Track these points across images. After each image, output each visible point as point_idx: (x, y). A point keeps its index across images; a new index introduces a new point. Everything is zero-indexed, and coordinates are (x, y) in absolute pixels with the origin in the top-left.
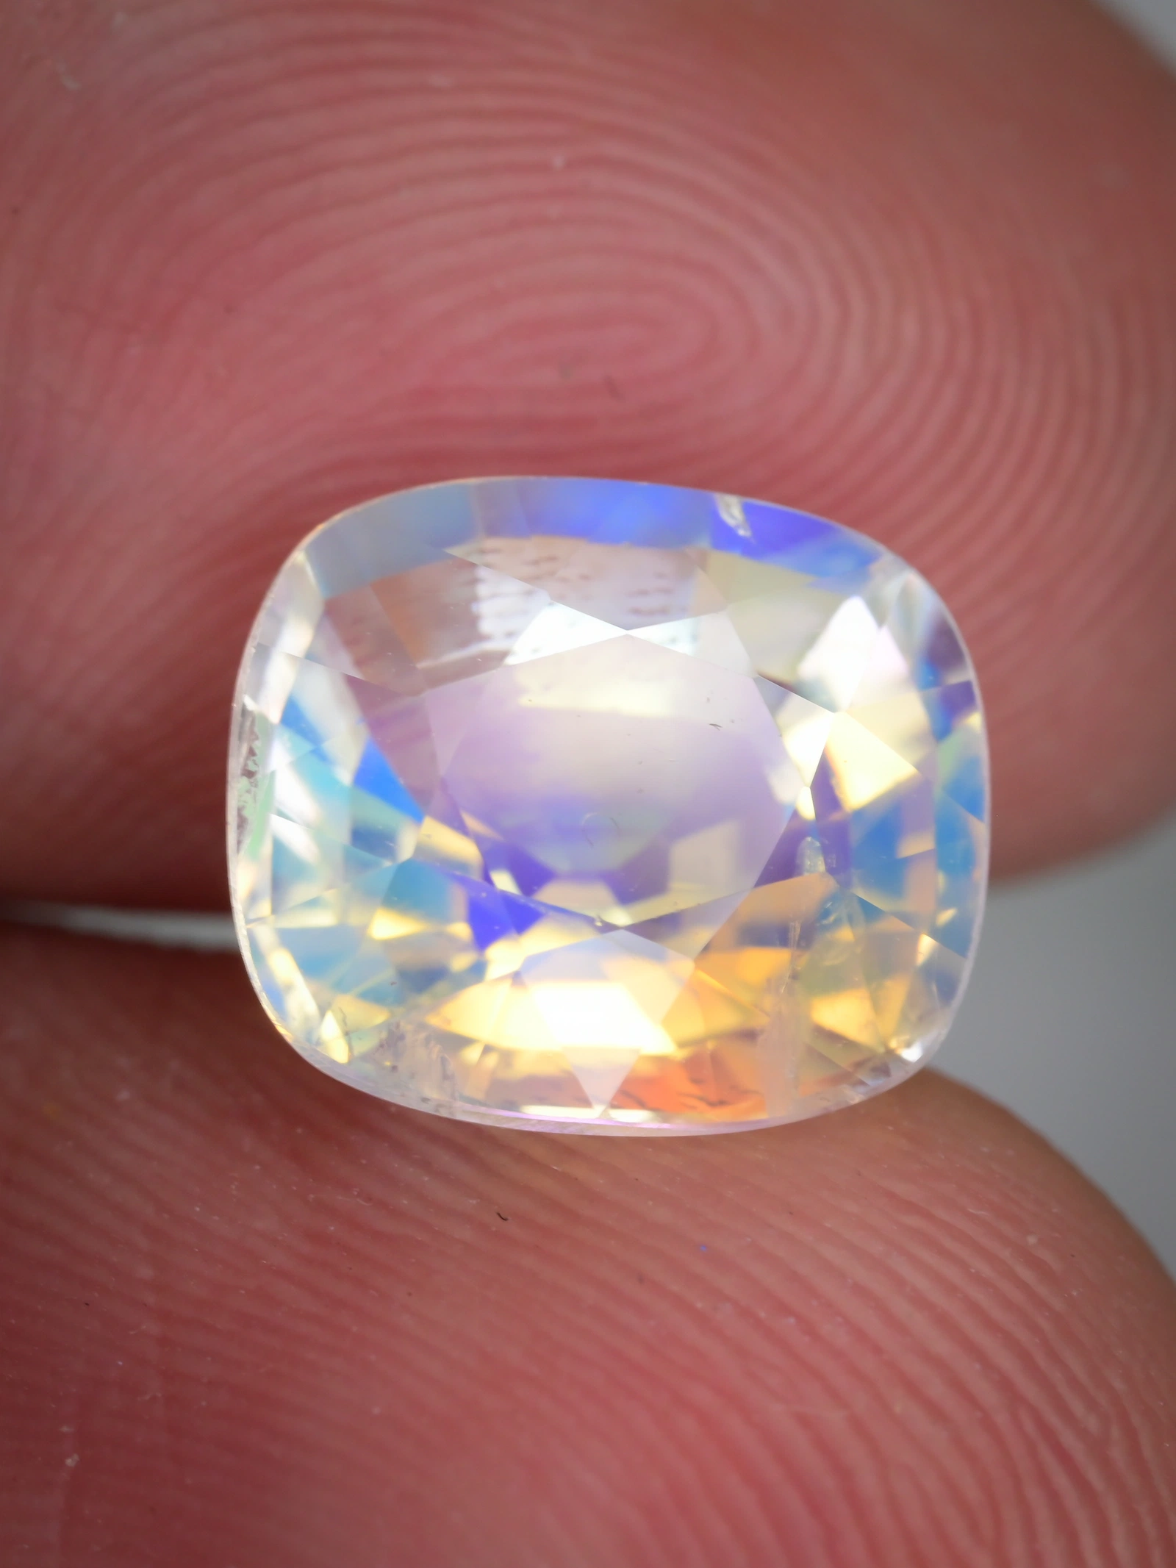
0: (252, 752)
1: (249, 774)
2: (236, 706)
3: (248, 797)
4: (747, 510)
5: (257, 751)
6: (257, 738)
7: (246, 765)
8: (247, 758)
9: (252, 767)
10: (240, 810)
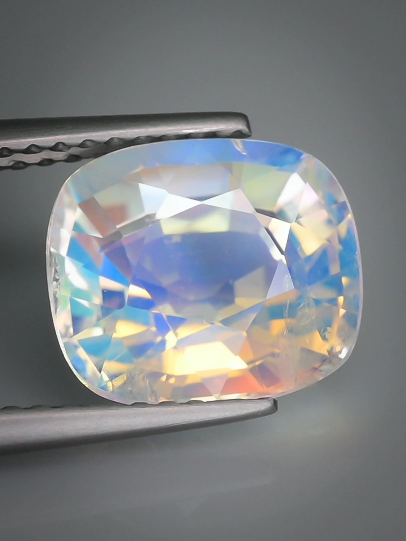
0: (56, 271)
1: (57, 280)
2: (47, 253)
3: (57, 290)
4: (244, 144)
5: (58, 270)
6: (57, 265)
7: (54, 277)
8: (55, 273)
9: (57, 277)
10: (54, 295)
